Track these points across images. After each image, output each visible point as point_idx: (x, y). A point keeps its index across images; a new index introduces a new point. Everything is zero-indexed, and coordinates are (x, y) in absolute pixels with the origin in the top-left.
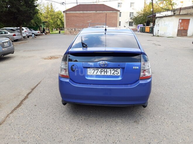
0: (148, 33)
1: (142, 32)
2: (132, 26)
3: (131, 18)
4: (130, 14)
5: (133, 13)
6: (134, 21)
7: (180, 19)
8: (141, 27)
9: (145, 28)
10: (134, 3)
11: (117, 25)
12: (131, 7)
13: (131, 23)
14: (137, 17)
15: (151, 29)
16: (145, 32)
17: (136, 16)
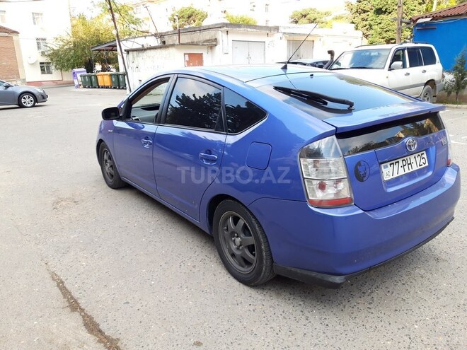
0: (107, 88)
1: (89, 87)
2: (50, 72)
3: (43, 53)
4: (38, 43)
5: (45, 39)
6: (52, 60)
7: (185, 54)
8: (82, 74)
9: (96, 76)
10: (41, 14)
11: (18, 70)
12: (35, 23)
13: (45, 65)
14: (58, 50)
15: (114, 79)
16: (99, 88)
17: (56, 48)
